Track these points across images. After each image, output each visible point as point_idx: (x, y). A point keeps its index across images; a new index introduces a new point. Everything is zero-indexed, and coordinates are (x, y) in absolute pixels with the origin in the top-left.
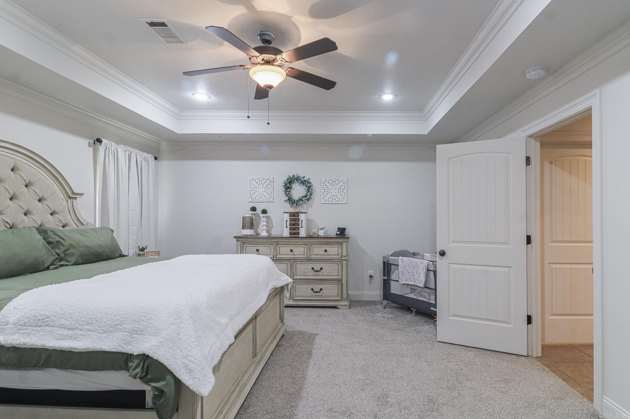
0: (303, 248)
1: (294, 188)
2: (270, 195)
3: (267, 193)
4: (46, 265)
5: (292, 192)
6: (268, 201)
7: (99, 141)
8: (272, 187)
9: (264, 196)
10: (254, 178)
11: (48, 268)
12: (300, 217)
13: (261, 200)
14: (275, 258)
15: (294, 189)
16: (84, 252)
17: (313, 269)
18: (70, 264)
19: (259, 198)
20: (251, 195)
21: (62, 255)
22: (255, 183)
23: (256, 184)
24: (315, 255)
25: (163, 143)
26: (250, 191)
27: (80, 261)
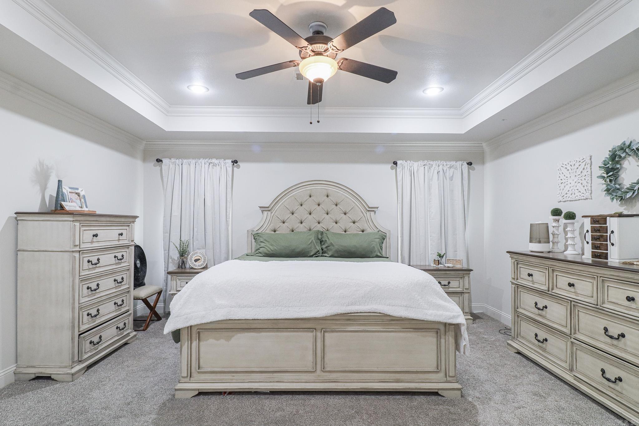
0: (590, 284)
1: (625, 167)
2: (586, 188)
3: (582, 184)
4: (312, 254)
5: (622, 176)
6: (583, 198)
7: (395, 163)
8: (589, 173)
9: (578, 190)
10: (565, 163)
11: (311, 256)
12: (608, 224)
13: (573, 197)
14: (550, 293)
15: (626, 169)
16: (338, 249)
17: (606, 330)
18: (328, 256)
19: (570, 194)
20: (561, 191)
21: (325, 249)
22: (566, 170)
23: (567, 172)
24: (612, 304)
25: (484, 145)
26: (560, 185)
27: (336, 255)
